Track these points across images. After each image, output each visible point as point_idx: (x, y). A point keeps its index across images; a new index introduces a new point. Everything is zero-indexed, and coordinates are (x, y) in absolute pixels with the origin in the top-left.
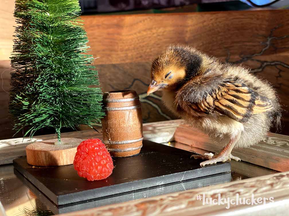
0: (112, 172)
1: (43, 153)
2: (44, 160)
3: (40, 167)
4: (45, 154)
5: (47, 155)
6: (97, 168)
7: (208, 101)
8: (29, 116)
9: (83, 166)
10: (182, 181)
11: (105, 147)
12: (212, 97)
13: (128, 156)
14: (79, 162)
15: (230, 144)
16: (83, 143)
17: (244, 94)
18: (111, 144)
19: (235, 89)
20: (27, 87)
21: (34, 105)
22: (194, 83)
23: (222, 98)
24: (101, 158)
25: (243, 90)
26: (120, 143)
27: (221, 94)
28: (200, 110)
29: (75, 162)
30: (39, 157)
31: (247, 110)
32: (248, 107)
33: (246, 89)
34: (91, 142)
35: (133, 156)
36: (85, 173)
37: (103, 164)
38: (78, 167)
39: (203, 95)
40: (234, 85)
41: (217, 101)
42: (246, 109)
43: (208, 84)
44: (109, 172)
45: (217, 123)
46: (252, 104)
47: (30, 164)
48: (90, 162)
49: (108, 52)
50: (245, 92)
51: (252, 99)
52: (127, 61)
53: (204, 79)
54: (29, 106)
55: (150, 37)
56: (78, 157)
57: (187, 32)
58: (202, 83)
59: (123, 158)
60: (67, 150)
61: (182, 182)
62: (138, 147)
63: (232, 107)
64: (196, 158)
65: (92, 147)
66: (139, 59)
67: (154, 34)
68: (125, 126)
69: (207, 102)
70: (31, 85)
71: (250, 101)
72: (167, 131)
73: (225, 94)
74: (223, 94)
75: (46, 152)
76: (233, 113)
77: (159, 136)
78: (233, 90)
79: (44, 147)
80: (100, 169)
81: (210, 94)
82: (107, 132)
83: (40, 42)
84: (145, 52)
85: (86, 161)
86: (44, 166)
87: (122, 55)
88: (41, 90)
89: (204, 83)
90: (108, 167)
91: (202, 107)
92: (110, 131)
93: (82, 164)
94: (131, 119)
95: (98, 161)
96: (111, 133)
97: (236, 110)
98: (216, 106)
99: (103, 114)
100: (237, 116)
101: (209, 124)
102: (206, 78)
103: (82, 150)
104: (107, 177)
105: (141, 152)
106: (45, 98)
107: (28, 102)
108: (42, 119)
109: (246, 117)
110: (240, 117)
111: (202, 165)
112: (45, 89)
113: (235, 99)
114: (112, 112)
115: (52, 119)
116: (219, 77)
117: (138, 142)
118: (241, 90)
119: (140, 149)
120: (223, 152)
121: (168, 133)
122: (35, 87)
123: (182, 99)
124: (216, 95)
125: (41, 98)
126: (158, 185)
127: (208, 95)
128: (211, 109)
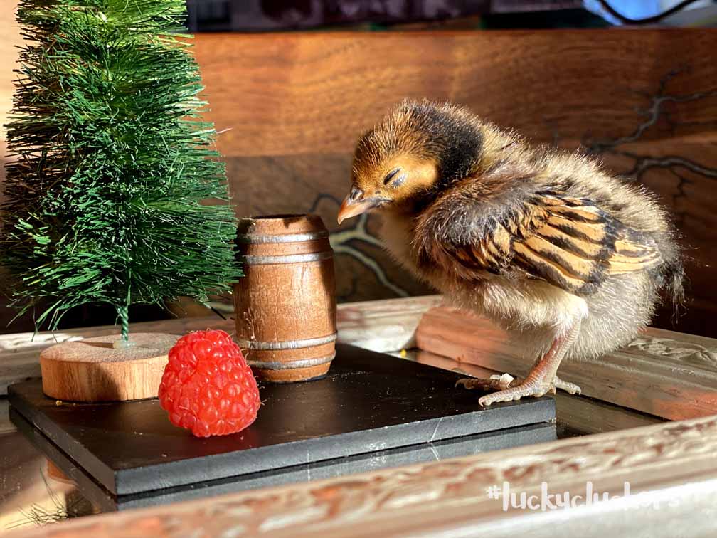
0: (255, 416)
1: (83, 370)
2: (86, 385)
3: (74, 404)
4: (89, 370)
5: (94, 372)
6: (217, 405)
7: (496, 240)
8: (49, 271)
9: (183, 400)
10: (433, 441)
11: (240, 351)
12: (509, 230)
13: (297, 380)
14: (172, 387)
15: (555, 352)
16: (183, 341)
17: (588, 225)
18: (257, 348)
19: (566, 210)
20: (46, 199)
21: (61, 244)
22: (462, 194)
23: (531, 234)
24: (230, 380)
25: (587, 213)
26: (278, 346)
27: (532, 223)
28: (475, 264)
29: (163, 390)
30: (72, 377)
31: (595, 263)
32: (596, 258)
33: (591, 211)
34: (204, 338)
35: (312, 381)
36: (187, 417)
37: (235, 394)
38: (169, 401)
39: (484, 226)
40: (563, 200)
41: (521, 242)
42: (592, 263)
43: (499, 199)
44: (248, 416)
45: (520, 296)
46: (607, 250)
47: (49, 395)
48: (201, 389)
49: (254, 127)
50: (592, 219)
51: (608, 236)
52: (303, 150)
53: (486, 185)
54: (51, 248)
55: (358, 91)
56: (170, 376)
57: (452, 78)
58: (481, 195)
59: (286, 384)
60: (144, 360)
61: (432, 444)
62: (325, 358)
63: (558, 258)
64: (469, 386)
65: (207, 353)
66: (332, 144)
67: (369, 82)
68: (292, 303)
69: (493, 243)
70: (55, 195)
71: (602, 242)
72: (399, 324)
73: (541, 223)
74: (536, 222)
75: (90, 366)
76: (559, 272)
77: (379, 335)
78: (559, 213)
79: (86, 354)
80: (225, 408)
81: (503, 224)
82: (247, 319)
83: (80, 84)
84: (347, 127)
85: (190, 386)
86: (84, 400)
87: (291, 134)
88: (82, 206)
89: (489, 194)
90: (246, 401)
91: (482, 256)
92: (253, 315)
93: (181, 395)
94: (307, 286)
95: (220, 387)
96: (257, 320)
97: (567, 263)
98: (517, 252)
99: (238, 272)
100: (570, 280)
101: (499, 300)
102: (492, 184)
103: (181, 359)
104: (243, 428)
105: (330, 373)
106: (90, 228)
107: (47, 237)
108: (83, 280)
109: (592, 282)
110: (577, 283)
111: (483, 403)
112: (91, 205)
113: (565, 236)
114: (259, 266)
115: (107, 282)
116: (524, 179)
117: (323, 344)
118: (580, 214)
119: (329, 363)
120: (538, 371)
121: (401, 329)
122: (66, 200)
123: (431, 234)
124: (517, 225)
125: (81, 228)
126: (371, 450)
127: (498, 225)
128: (504, 261)
